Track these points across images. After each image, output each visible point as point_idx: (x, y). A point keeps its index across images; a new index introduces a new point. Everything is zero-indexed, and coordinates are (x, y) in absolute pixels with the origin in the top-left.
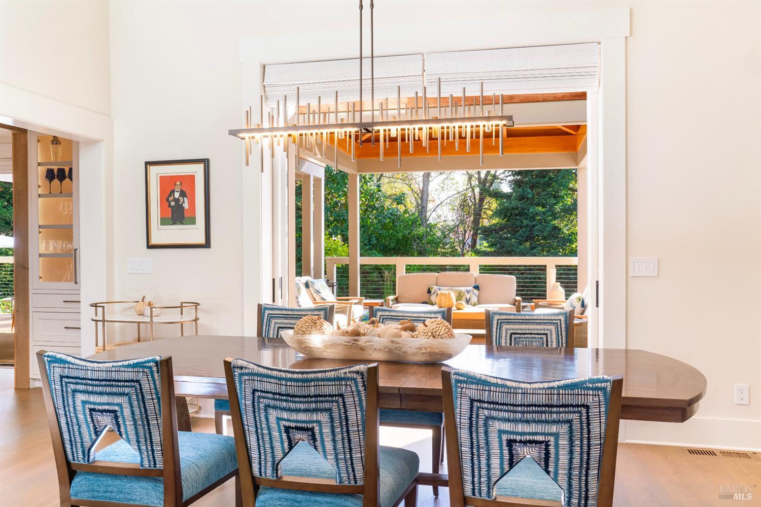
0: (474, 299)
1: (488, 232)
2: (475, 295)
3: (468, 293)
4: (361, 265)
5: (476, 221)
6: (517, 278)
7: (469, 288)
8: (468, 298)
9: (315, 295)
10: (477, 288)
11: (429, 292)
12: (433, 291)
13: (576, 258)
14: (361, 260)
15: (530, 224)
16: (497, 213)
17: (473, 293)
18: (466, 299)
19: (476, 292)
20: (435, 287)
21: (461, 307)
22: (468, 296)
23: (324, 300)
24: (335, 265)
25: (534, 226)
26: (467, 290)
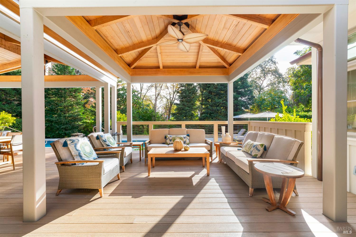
0: (188, 141)
1: (174, 115)
2: (188, 139)
3: (185, 139)
4: (133, 125)
5: (170, 112)
6: (205, 130)
7: (185, 136)
8: (185, 141)
9: (103, 143)
10: (188, 135)
11: (166, 138)
12: (167, 138)
13: (227, 121)
14: (132, 123)
15: (186, 112)
16: (177, 109)
17: (187, 138)
18: (184, 141)
19: (188, 137)
20: (169, 136)
21: (187, 149)
22: (185, 140)
23: (109, 146)
24: (121, 125)
25: (187, 113)
26: (184, 137)
